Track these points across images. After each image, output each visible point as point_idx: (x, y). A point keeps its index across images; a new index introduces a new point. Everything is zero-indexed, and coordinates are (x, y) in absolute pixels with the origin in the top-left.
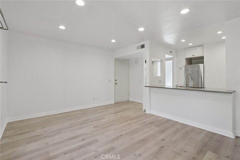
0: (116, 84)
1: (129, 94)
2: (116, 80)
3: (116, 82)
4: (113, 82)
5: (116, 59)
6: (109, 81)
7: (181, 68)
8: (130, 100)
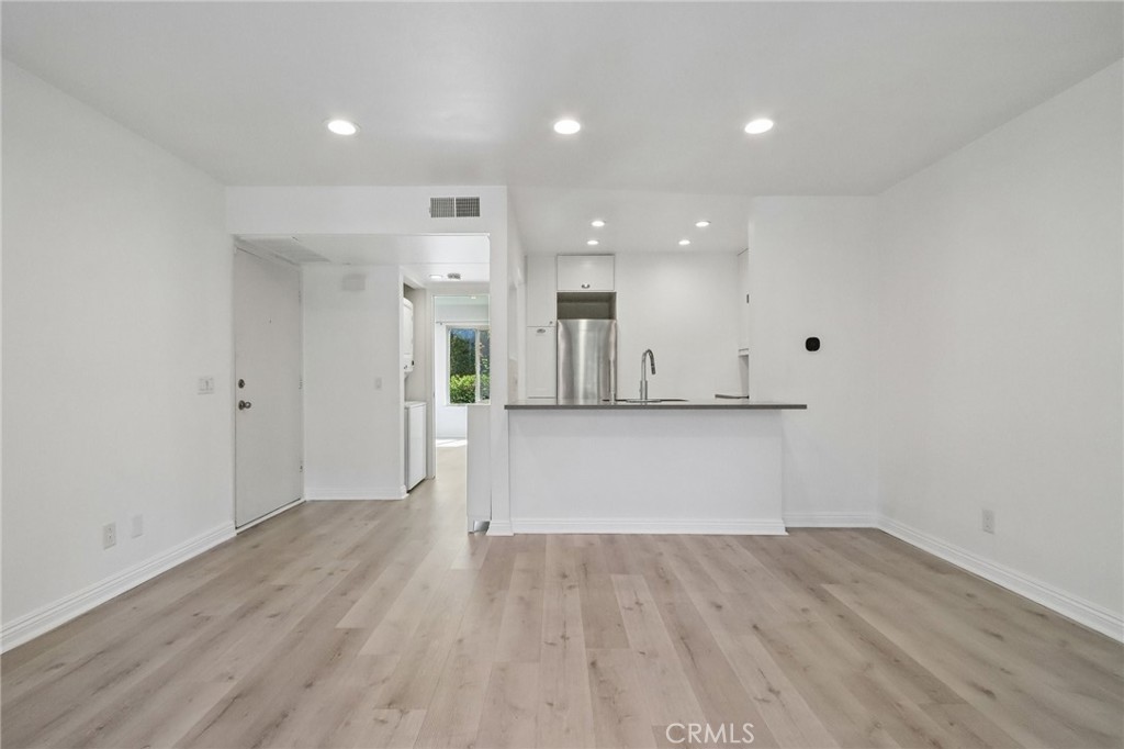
0: (243, 405)
1: (302, 462)
2: (241, 384)
3: (244, 395)
4: (225, 397)
5: (243, 242)
6: (207, 386)
7: (540, 331)
8: (307, 497)
